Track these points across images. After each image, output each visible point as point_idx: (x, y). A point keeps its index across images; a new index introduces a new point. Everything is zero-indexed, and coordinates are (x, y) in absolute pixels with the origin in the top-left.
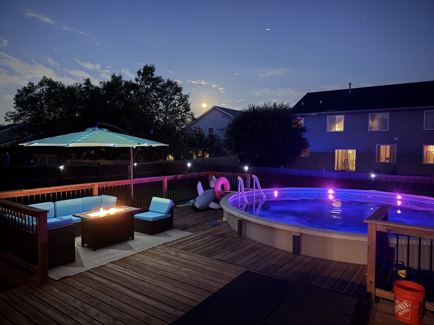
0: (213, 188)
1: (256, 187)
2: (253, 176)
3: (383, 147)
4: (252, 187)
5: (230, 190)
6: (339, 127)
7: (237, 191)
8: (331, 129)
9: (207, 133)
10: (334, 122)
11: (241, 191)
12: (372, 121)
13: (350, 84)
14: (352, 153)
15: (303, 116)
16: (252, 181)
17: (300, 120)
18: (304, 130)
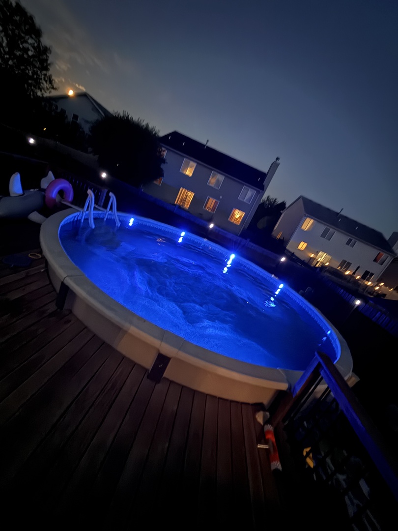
1: (111, 208)
2: (111, 194)
3: (211, 199)
4: (105, 207)
5: (72, 203)
6: (189, 172)
7: (83, 207)
8: (184, 170)
9: (70, 118)
10: (187, 166)
11: (87, 210)
12: (212, 178)
13: (208, 141)
14: (191, 195)
15: (167, 149)
16: (108, 198)
17: (164, 151)
18: (164, 161)
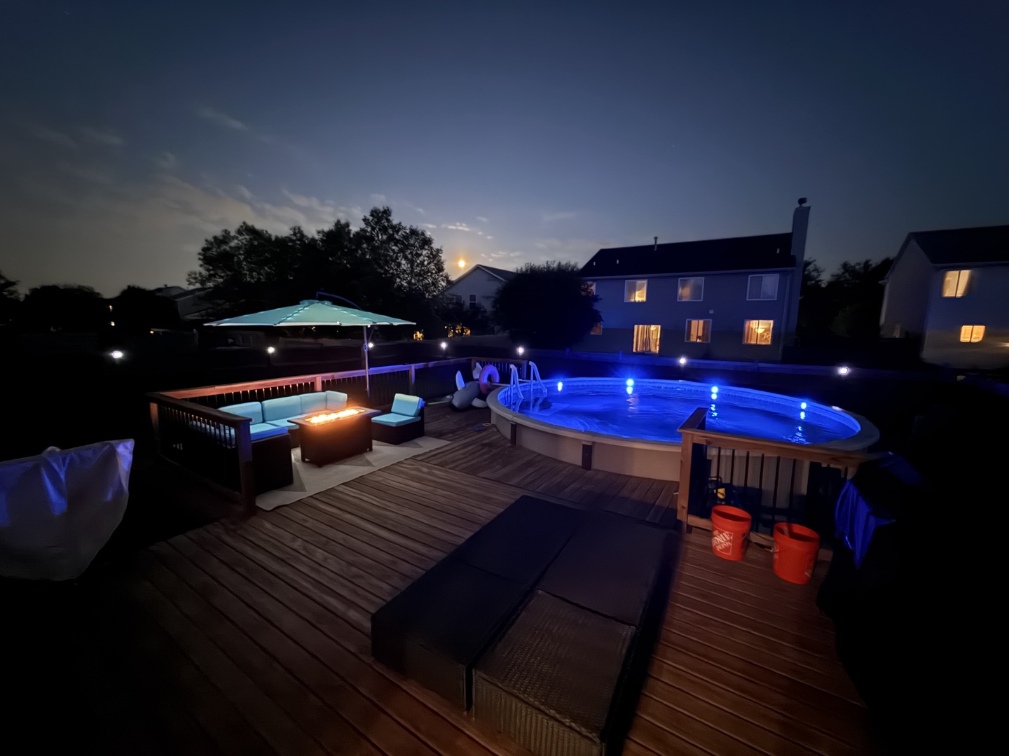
0: (477, 380)
1: (535, 378)
2: (531, 363)
3: (694, 322)
4: (528, 378)
5: (500, 382)
6: (640, 296)
7: (509, 383)
8: (630, 298)
9: (468, 302)
10: (633, 290)
11: (514, 383)
12: (683, 288)
13: (656, 238)
14: (655, 330)
15: (594, 281)
16: (529, 367)
17: (591, 285)
18: (595, 299)
